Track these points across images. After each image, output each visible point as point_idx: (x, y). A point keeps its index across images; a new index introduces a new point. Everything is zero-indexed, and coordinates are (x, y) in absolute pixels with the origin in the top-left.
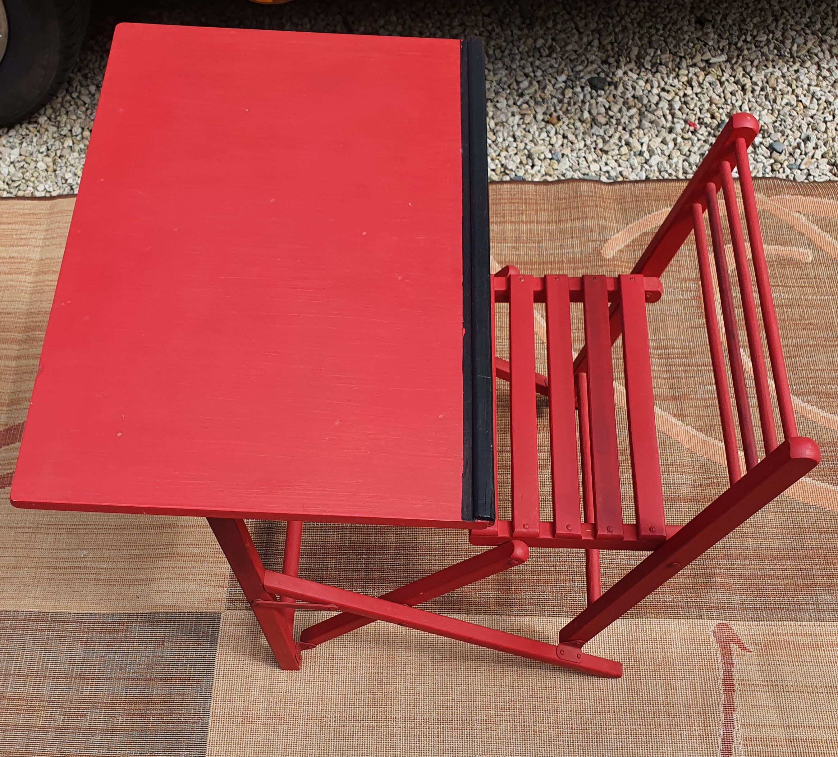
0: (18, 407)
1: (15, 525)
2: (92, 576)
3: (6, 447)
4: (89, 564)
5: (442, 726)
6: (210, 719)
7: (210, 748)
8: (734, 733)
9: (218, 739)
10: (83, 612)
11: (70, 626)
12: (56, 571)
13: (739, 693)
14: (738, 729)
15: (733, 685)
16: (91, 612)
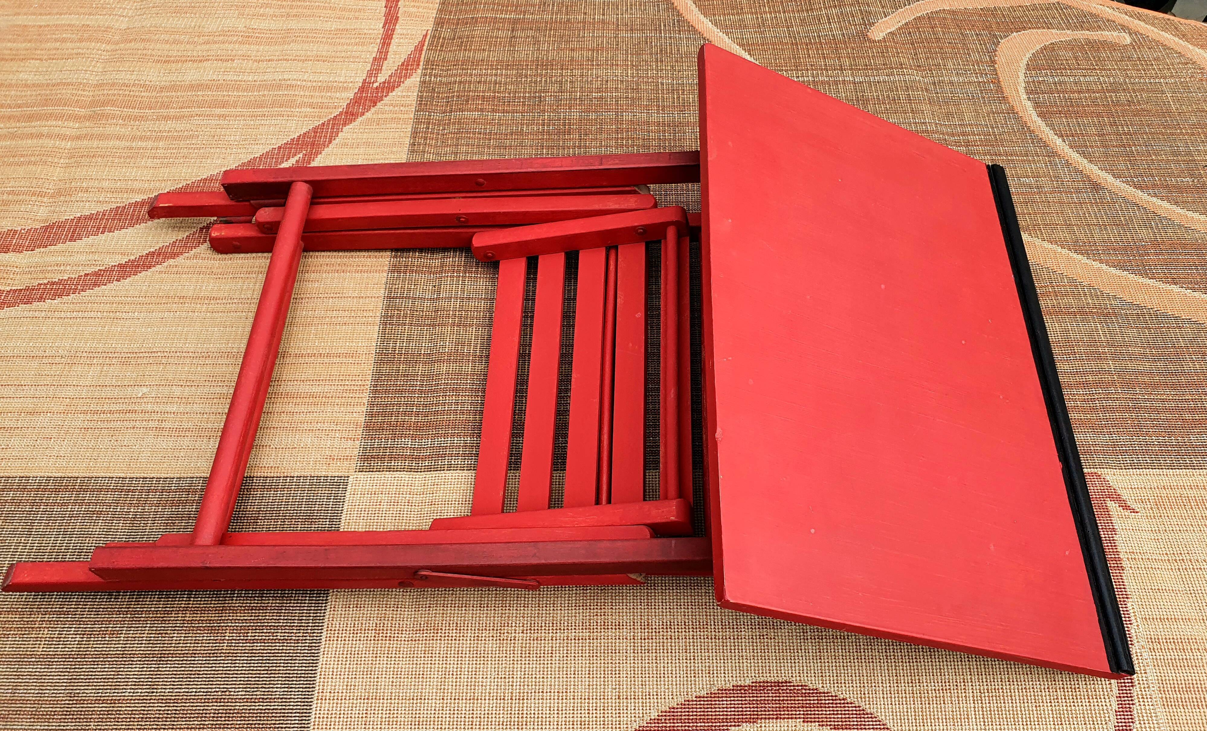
0: (68, 198)
1: (41, 354)
2: (151, 424)
3: (42, 250)
4: (149, 407)
5: (691, 633)
6: (324, 635)
7: (322, 680)
8: (1133, 631)
9: (336, 666)
10: (132, 475)
11: (109, 497)
12: (96, 417)
13: (1131, 571)
14: (1138, 626)
15: (1120, 559)
16: (145, 475)
